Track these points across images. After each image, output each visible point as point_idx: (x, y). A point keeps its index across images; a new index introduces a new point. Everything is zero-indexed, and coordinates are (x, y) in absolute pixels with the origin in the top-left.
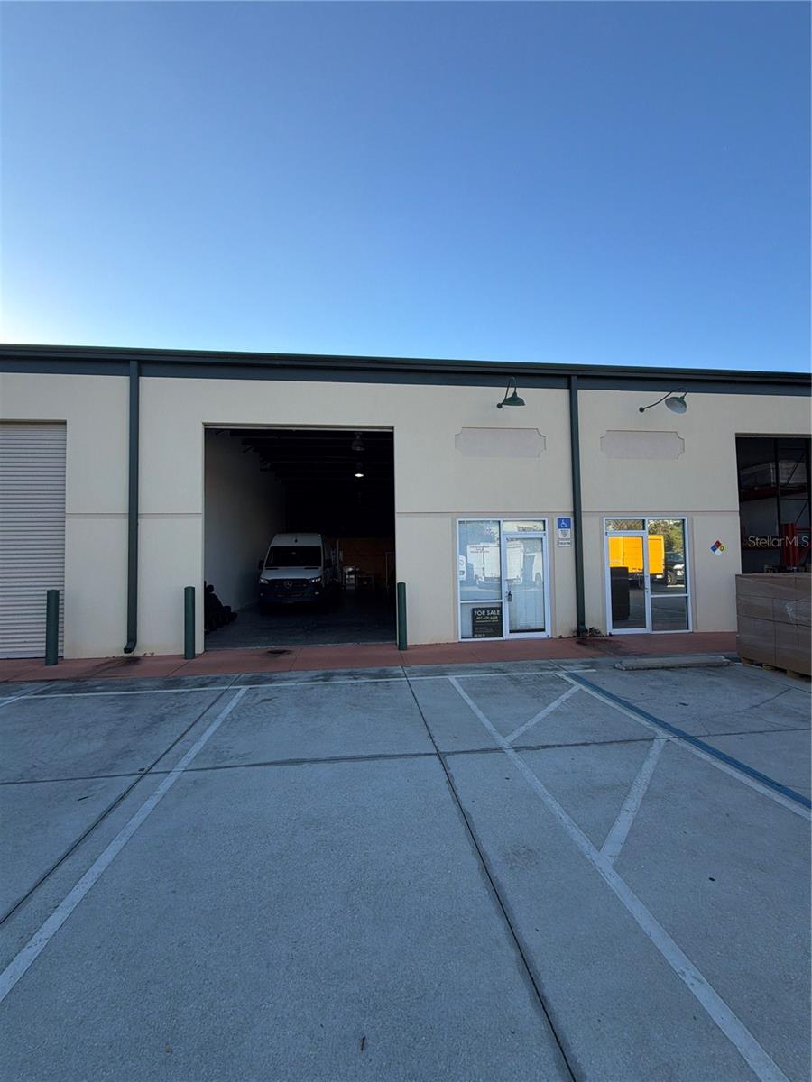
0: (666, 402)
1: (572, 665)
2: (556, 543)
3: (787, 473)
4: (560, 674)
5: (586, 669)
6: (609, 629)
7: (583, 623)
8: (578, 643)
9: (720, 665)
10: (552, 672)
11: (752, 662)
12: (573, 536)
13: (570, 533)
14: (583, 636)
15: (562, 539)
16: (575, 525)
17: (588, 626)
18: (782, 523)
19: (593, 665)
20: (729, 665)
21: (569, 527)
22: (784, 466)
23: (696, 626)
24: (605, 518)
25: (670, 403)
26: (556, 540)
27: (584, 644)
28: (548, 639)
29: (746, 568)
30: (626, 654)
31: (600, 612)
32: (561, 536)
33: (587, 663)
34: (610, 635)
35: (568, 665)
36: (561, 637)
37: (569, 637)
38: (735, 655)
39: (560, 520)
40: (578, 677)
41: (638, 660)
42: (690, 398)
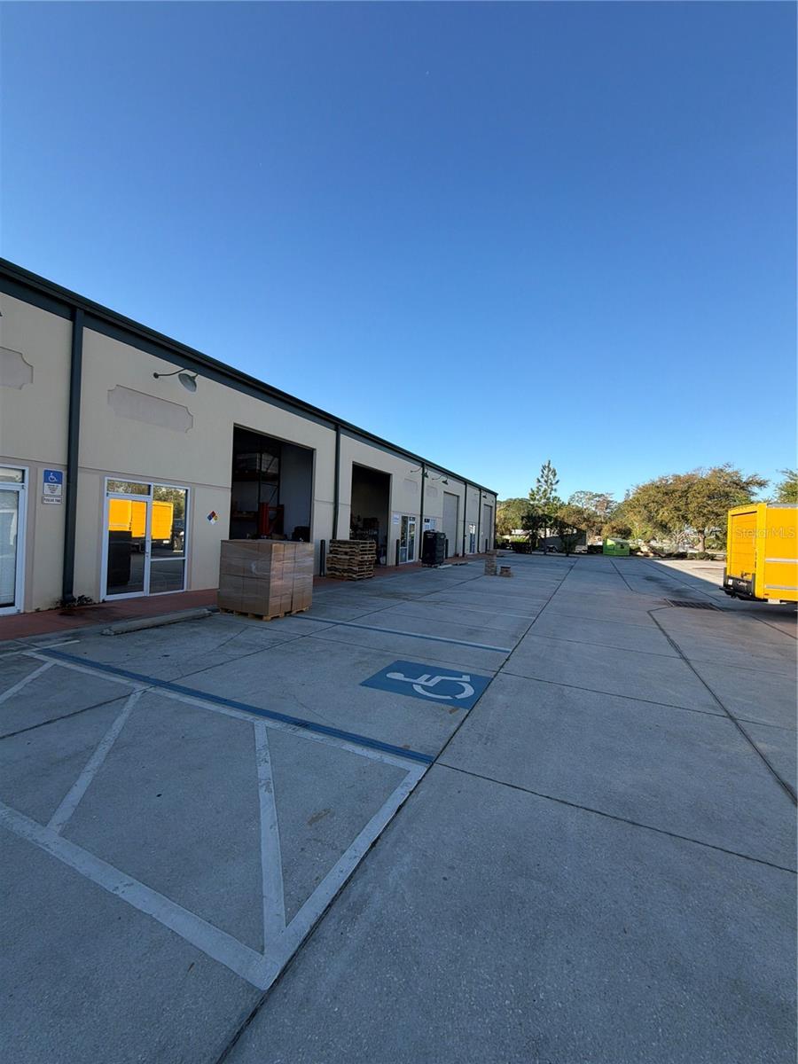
0: (180, 375)
1: (49, 639)
2: (39, 500)
3: (266, 463)
4: (28, 653)
5: (67, 641)
6: (103, 595)
7: (71, 592)
8: (61, 614)
9: (204, 617)
10: (17, 653)
11: (226, 611)
12: (65, 494)
13: (60, 489)
14: (70, 606)
15: (47, 495)
16: (68, 481)
17: (76, 594)
18: (261, 501)
19: (75, 636)
20: (210, 615)
21: (60, 482)
22: (266, 458)
23: (189, 586)
24: (106, 478)
25: (183, 378)
26: (39, 495)
27: (70, 615)
28: (19, 614)
29: (232, 535)
30: (117, 619)
31: (92, 577)
32: (47, 491)
33: (68, 636)
34: (104, 601)
35: (42, 640)
36: (38, 610)
37: (49, 610)
38: (215, 607)
39: (47, 473)
40: (54, 652)
41: (129, 623)
42: (201, 380)
